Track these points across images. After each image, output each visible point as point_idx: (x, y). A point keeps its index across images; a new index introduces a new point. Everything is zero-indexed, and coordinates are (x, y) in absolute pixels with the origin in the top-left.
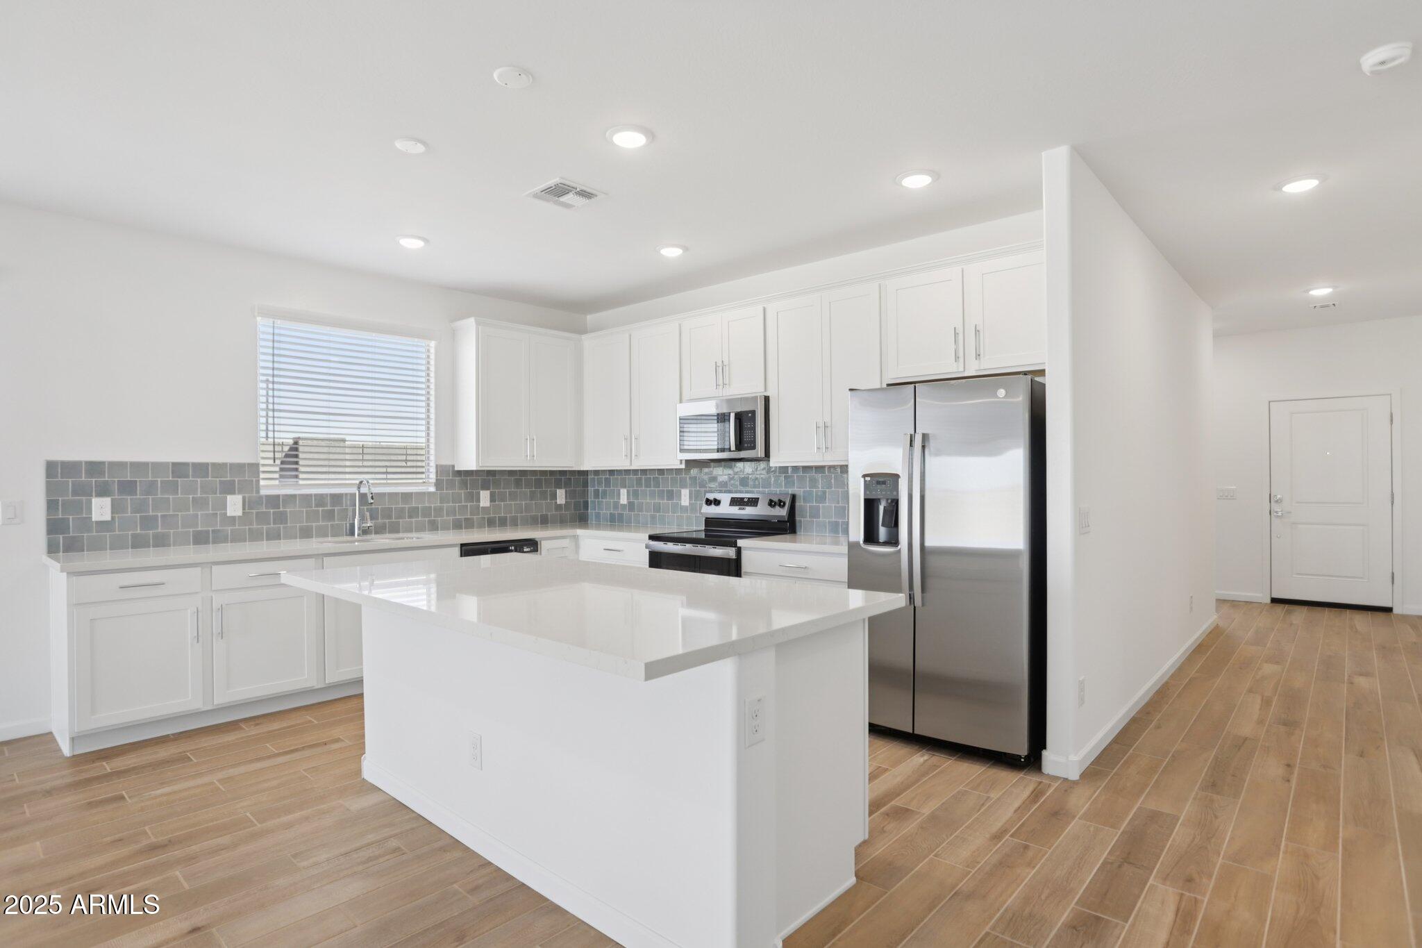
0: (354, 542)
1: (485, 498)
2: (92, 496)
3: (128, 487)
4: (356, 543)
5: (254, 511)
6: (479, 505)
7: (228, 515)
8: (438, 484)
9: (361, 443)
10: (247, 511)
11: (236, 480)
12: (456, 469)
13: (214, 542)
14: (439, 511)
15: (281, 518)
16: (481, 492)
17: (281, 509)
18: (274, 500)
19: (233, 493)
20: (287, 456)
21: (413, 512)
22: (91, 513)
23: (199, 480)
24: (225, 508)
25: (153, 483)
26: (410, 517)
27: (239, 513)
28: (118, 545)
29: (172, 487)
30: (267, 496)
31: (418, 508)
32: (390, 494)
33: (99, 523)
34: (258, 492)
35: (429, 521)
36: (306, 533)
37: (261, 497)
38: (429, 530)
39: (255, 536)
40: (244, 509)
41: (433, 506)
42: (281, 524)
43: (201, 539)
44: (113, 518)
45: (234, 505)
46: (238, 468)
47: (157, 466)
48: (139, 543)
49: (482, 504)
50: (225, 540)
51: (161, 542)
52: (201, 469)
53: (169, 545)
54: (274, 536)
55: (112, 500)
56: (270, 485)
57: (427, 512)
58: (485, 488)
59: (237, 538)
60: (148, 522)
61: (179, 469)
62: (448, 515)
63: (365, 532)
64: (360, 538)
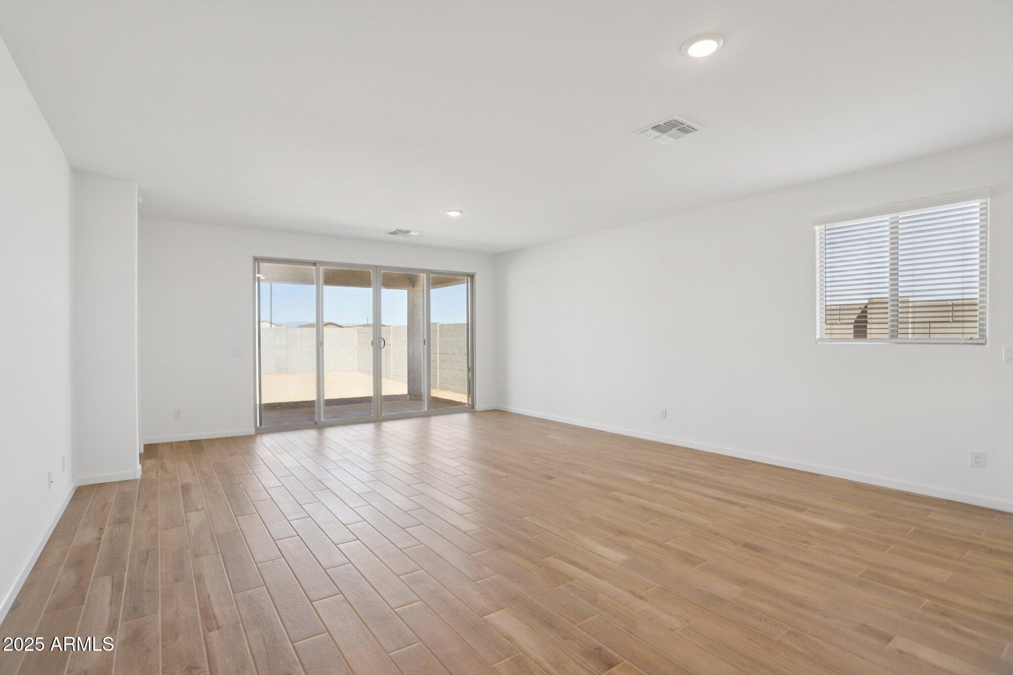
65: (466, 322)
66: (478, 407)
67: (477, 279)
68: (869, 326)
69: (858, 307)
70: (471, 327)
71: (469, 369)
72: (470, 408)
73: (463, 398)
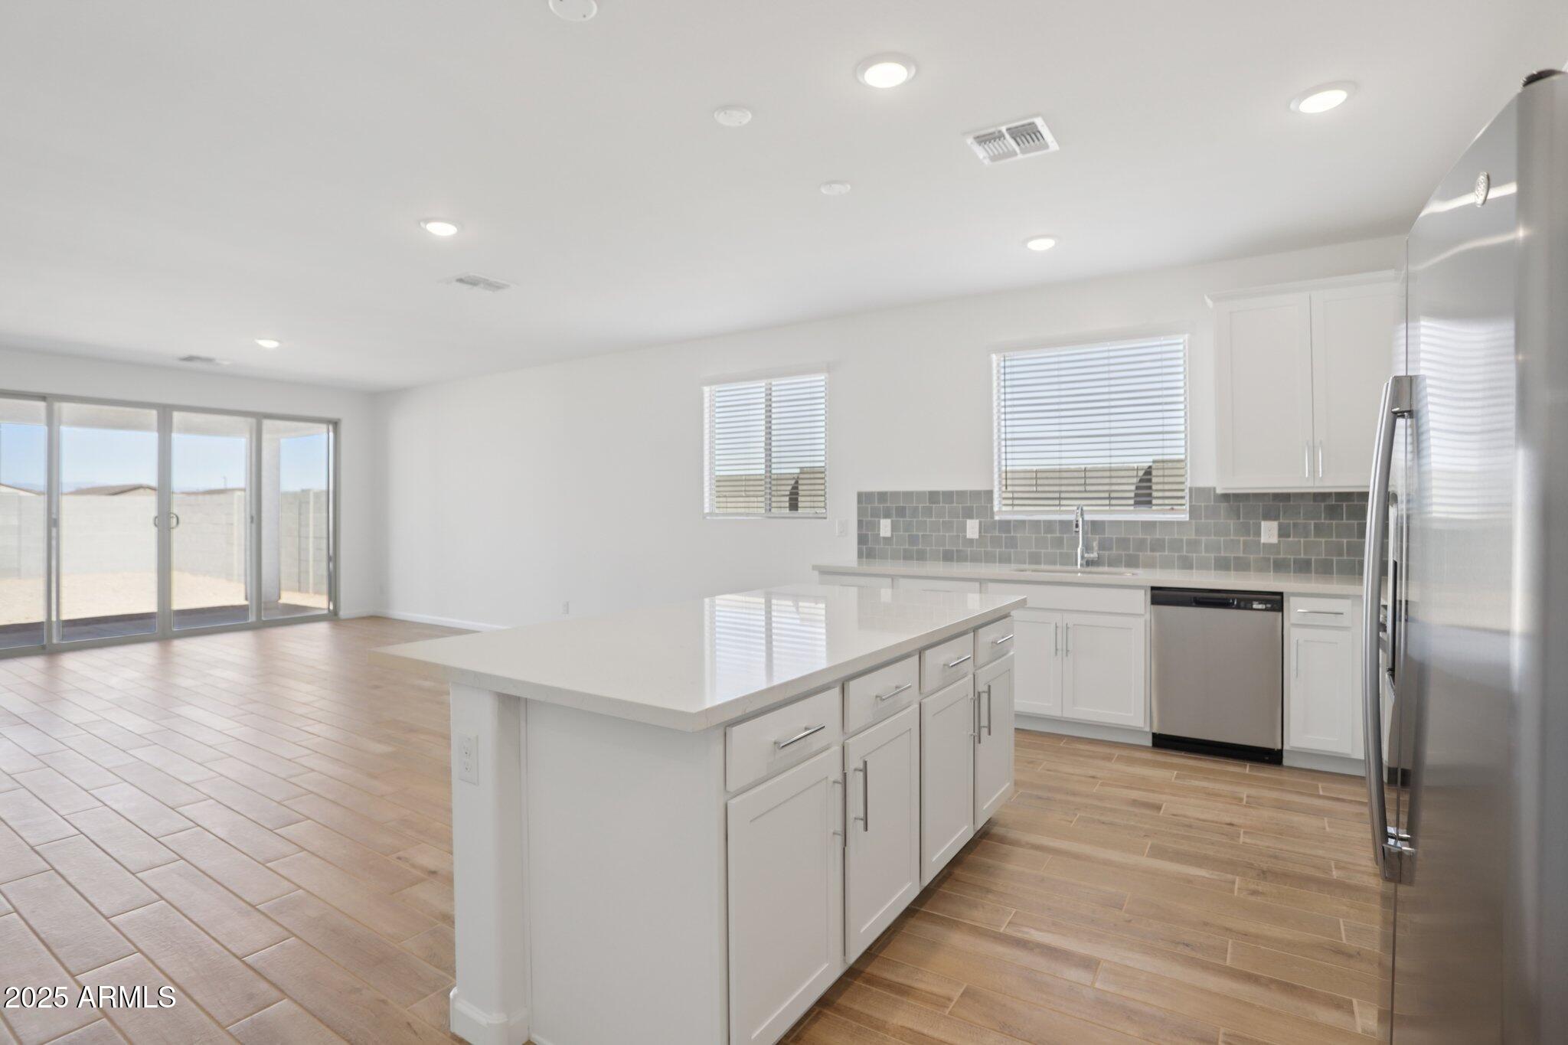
0: (1077, 572)
1: (1269, 532)
2: (880, 518)
3: (901, 512)
4: (1079, 574)
5: (989, 535)
6: (1259, 541)
7: (968, 537)
8: (1193, 512)
9: (1083, 467)
10: (983, 534)
11: (975, 505)
12: (1219, 491)
13: (957, 561)
14: (1193, 545)
15: (1012, 543)
16: (1263, 523)
17: (1012, 534)
18: (1005, 525)
19: (971, 517)
20: (1141, 481)
21: (1157, 546)
22: (879, 530)
23: (947, 506)
24: (965, 531)
25: (916, 508)
26: (1152, 550)
27: (976, 536)
28: (895, 557)
29: (928, 512)
30: (1000, 522)
31: (1164, 540)
32: (1127, 522)
33: (885, 538)
34: (992, 517)
35: (1180, 557)
36: (1035, 559)
37: (995, 522)
38: (1179, 568)
39: (989, 558)
40: (980, 532)
41: (1185, 538)
42: (1012, 548)
43: (948, 557)
44: (892, 535)
45: (972, 528)
46: (976, 495)
47: (919, 495)
48: (907, 556)
49: (1264, 539)
50: (966, 560)
51: (921, 556)
52: (949, 496)
53: (926, 560)
54: (1005, 559)
55: (892, 521)
56: (1001, 510)
57: (1176, 545)
58: (1267, 517)
59: (975, 559)
60: (913, 540)
61: (933, 496)
62: (1207, 551)
63: (1089, 563)
64: (1083, 569)
65: (324, 488)
66: (344, 613)
67: (344, 428)
68: (800, 499)
69: (792, 476)
70: (335, 495)
71: (329, 559)
72: (332, 617)
73: (320, 602)
